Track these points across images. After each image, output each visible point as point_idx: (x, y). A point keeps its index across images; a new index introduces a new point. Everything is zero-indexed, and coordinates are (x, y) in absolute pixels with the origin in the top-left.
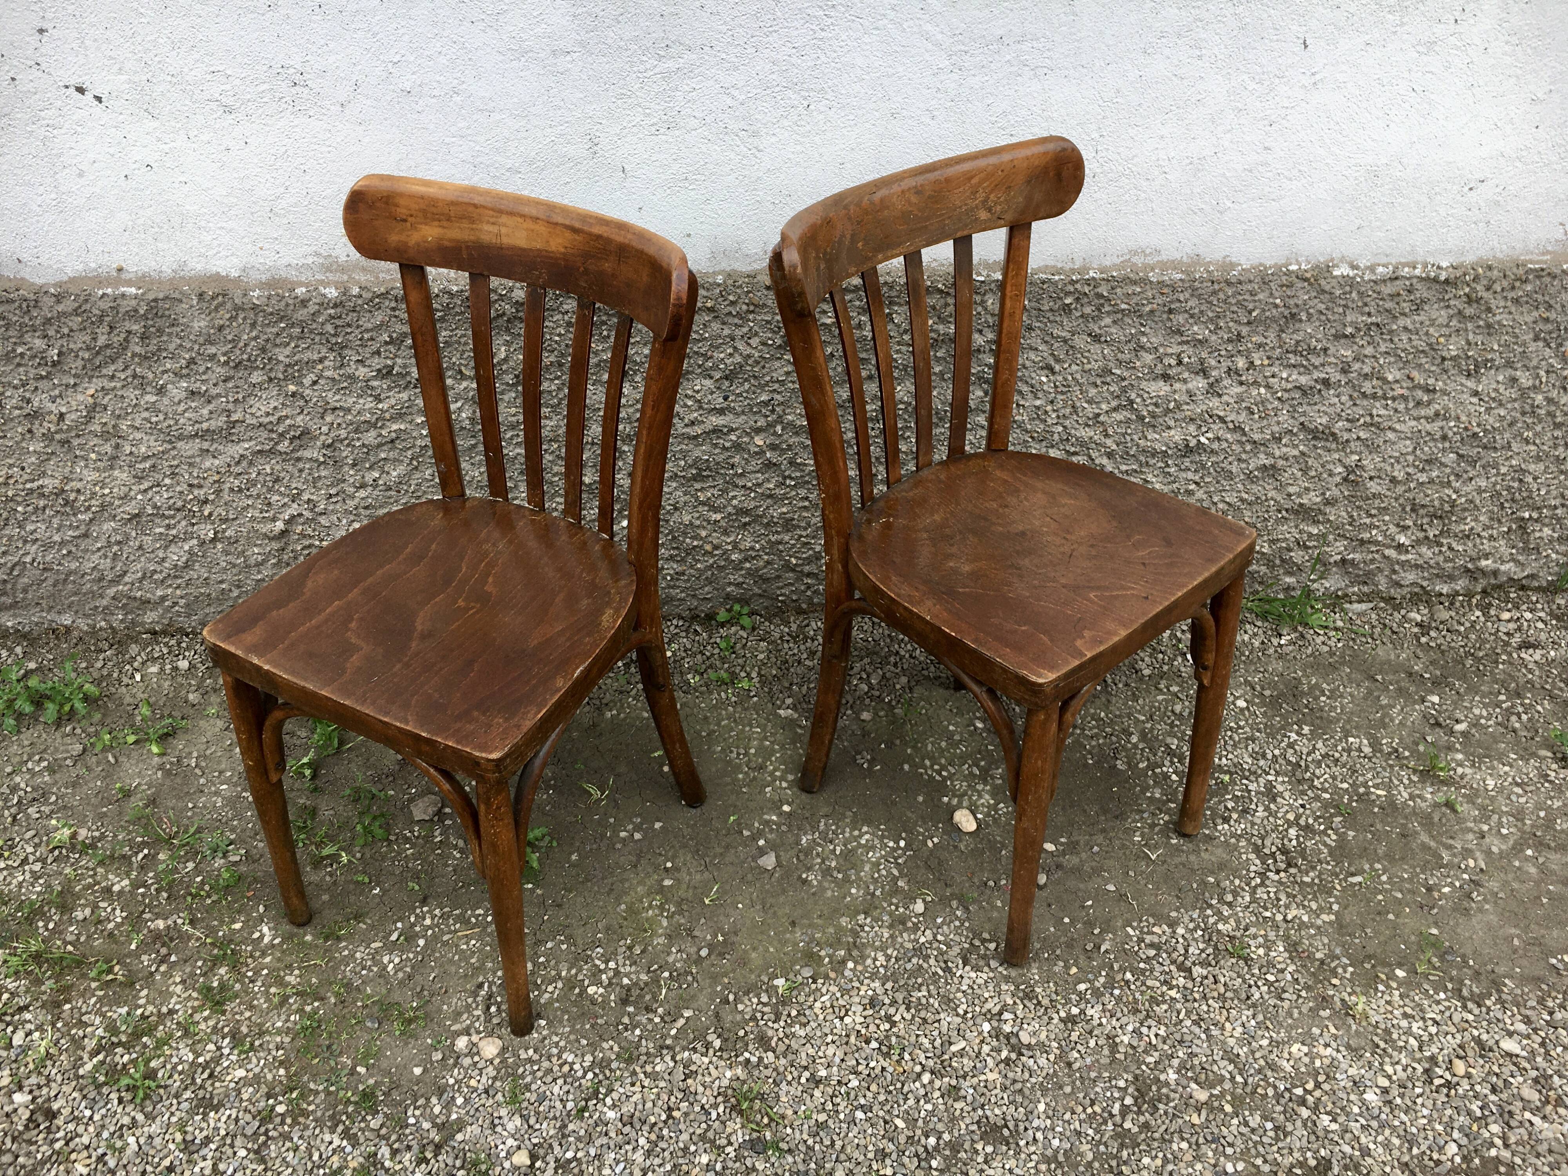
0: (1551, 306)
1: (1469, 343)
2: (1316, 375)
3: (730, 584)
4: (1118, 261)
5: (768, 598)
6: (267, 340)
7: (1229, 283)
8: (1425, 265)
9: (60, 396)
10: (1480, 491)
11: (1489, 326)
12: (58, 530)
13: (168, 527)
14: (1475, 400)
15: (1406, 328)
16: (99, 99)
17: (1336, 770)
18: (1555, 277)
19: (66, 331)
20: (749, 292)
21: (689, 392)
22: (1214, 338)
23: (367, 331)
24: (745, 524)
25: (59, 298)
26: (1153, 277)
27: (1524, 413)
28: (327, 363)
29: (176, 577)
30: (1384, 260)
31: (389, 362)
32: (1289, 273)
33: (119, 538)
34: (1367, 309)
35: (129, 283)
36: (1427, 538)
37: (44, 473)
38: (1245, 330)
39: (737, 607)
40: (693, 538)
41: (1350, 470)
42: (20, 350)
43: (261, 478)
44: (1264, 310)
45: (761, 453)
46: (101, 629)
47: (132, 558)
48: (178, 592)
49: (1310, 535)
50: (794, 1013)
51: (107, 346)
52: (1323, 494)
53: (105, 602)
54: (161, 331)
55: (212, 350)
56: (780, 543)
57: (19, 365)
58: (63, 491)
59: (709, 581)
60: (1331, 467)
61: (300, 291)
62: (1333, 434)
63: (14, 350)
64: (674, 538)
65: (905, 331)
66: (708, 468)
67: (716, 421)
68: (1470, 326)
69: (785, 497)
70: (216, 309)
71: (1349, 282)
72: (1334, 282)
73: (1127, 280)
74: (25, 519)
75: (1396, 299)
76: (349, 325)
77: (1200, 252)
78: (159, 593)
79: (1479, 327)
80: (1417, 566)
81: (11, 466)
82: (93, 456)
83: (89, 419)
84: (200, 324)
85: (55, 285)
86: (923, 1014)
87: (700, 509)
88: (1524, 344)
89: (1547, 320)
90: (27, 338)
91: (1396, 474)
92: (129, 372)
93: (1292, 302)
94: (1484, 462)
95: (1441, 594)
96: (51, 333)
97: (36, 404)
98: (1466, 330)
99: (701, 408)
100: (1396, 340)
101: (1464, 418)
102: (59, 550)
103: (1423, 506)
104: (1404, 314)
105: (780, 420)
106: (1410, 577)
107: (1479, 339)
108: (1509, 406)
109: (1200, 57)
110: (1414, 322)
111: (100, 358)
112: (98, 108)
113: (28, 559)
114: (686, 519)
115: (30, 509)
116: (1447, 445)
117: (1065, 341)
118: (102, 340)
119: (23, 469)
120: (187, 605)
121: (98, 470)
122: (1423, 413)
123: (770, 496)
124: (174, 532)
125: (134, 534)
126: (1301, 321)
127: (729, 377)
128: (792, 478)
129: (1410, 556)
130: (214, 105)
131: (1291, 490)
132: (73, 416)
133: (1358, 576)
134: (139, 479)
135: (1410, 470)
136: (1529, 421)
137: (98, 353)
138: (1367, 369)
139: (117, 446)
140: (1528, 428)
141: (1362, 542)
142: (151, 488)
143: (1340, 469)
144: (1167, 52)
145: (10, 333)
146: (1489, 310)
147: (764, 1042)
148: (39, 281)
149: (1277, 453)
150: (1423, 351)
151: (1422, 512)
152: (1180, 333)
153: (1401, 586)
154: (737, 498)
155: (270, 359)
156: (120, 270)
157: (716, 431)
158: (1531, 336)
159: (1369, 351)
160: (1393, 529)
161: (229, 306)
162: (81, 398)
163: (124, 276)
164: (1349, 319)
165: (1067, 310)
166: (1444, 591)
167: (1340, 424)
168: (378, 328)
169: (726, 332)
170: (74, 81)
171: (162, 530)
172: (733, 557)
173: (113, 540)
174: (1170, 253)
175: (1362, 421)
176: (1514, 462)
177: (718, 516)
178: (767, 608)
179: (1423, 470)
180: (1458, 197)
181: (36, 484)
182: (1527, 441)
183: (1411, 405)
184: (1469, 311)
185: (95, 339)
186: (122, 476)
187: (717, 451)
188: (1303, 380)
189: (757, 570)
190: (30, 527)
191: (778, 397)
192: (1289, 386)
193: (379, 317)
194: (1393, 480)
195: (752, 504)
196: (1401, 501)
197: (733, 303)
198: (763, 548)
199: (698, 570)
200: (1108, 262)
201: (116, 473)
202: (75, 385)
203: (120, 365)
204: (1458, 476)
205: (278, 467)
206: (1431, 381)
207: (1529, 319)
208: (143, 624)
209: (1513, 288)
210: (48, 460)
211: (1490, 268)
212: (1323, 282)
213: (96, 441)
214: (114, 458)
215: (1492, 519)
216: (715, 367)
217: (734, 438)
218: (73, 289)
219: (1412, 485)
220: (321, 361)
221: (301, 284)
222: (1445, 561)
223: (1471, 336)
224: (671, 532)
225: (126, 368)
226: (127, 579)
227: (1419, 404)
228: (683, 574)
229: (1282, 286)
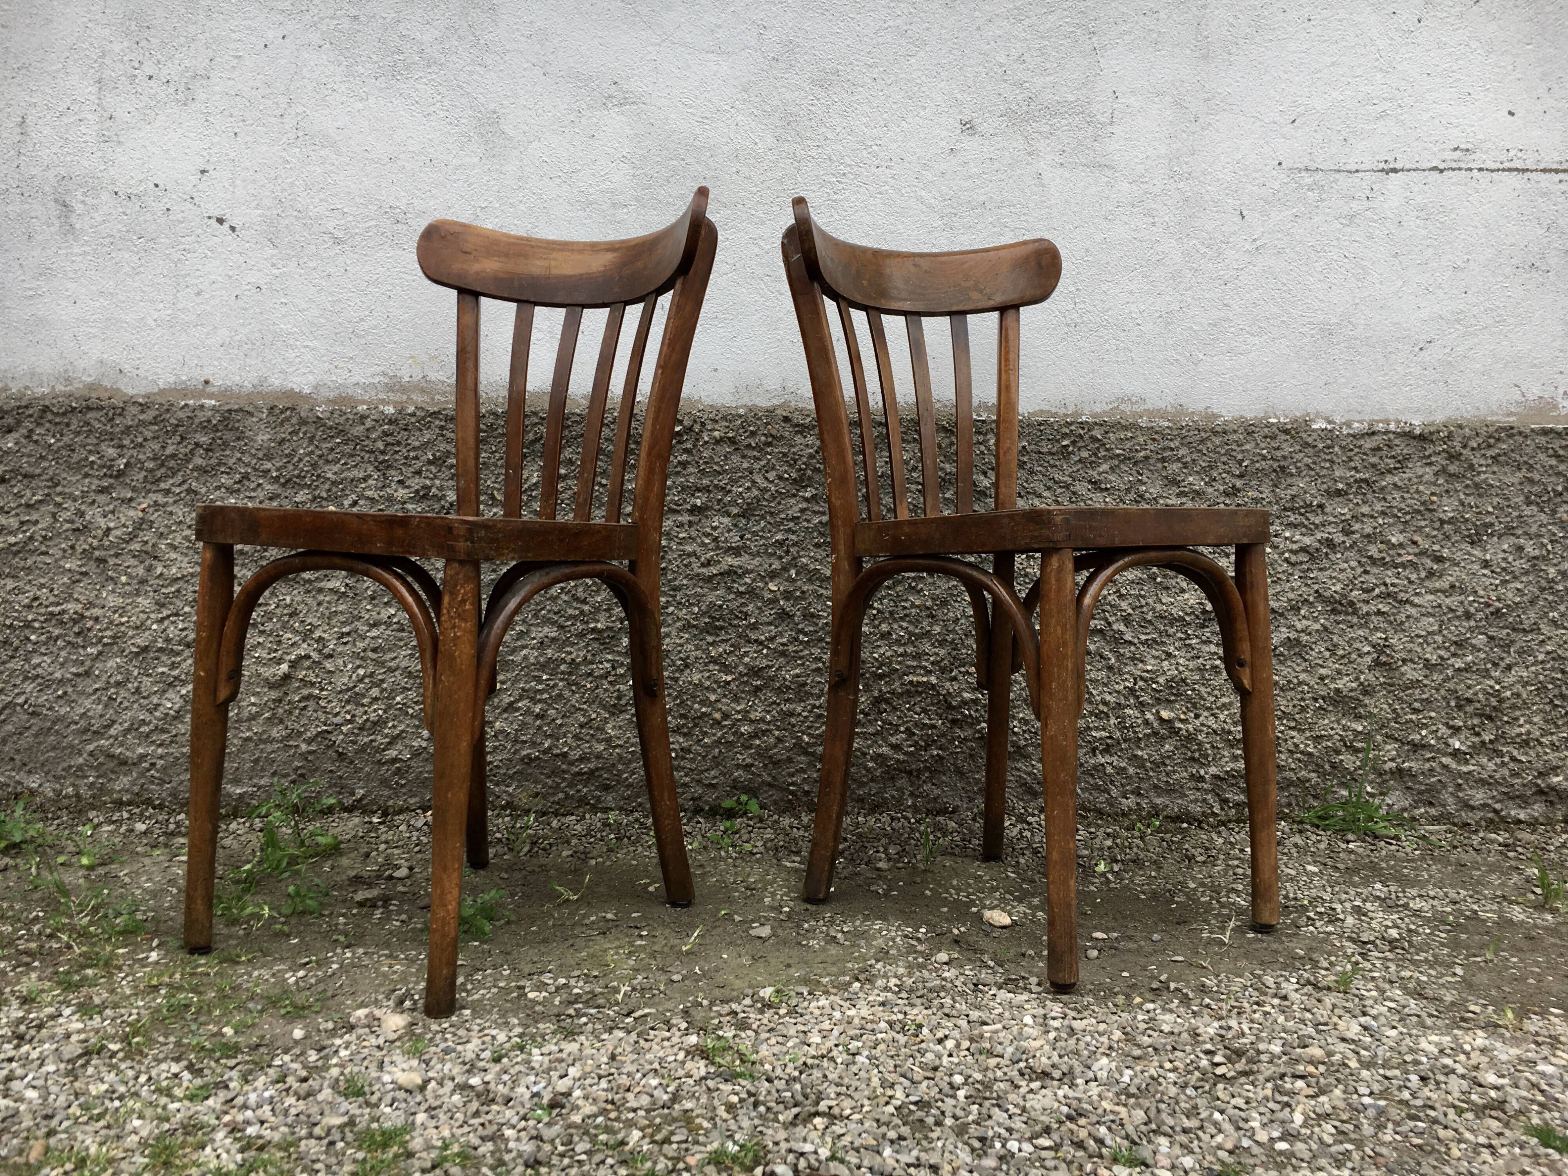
0: (1531, 466)
1: (1462, 504)
2: (1319, 536)
3: (738, 766)
4: (1107, 408)
5: (780, 789)
6: (320, 457)
7: (1215, 433)
8: (1398, 422)
9: (113, 512)
10: (1526, 684)
11: (1477, 486)
12: (62, 665)
13: (173, 666)
14: (1486, 572)
15: (1395, 485)
16: (233, 229)
17: (1435, 903)
18: (1526, 437)
19: (140, 440)
20: (767, 424)
21: (708, 530)
22: (1210, 490)
23: (414, 449)
24: (758, 689)
25: (144, 407)
26: (1143, 422)
27: (1542, 590)
28: (370, 482)
29: (164, 731)
30: (1358, 417)
31: (428, 482)
32: (1269, 425)
33: (119, 677)
34: (1352, 464)
35: (211, 396)
36: (1483, 743)
37: (71, 595)
38: (1239, 483)
39: (744, 798)
40: (702, 703)
41: (1380, 649)
42: (92, 458)
43: (278, 611)
44: (1253, 462)
45: (775, 601)
46: (67, 797)
47: (126, 704)
48: (160, 751)
49: (1356, 733)
50: (783, 1011)
51: (173, 456)
52: (1357, 679)
53: (81, 760)
54: (226, 444)
55: (268, 465)
56: (792, 714)
57: (87, 475)
58: (83, 617)
59: (717, 762)
60: (1357, 645)
61: (362, 408)
62: (1352, 604)
63: (87, 459)
64: (682, 702)
65: (914, 469)
66: (722, 618)
67: (731, 560)
68: (1459, 486)
69: (797, 656)
70: (282, 424)
71: (1328, 435)
72: (1315, 436)
73: (1118, 426)
74: (34, 651)
75: (1379, 454)
76: (399, 443)
77: (1182, 402)
78: (140, 750)
79: (1467, 486)
80: (1483, 782)
81: (42, 586)
82: (124, 579)
83: (133, 537)
84: (263, 437)
85: (144, 397)
86: (947, 1011)
87: (711, 667)
88: (1516, 507)
89: (1531, 481)
90: (103, 446)
91: (1428, 656)
92: (186, 486)
93: (1279, 454)
94: (1518, 645)
95: (1520, 822)
96: (126, 442)
97: (88, 518)
98: (1457, 491)
99: (718, 548)
100: (1389, 498)
101: (1481, 593)
102: (56, 691)
103: (1469, 701)
104: (1389, 471)
105: (793, 563)
106: (1479, 796)
107: (1471, 500)
108: (1524, 579)
109: (1154, 224)
110: (1402, 480)
111: (163, 470)
112: (231, 236)
113: (20, 700)
114: (696, 678)
115: (43, 637)
116: (1472, 623)
117: (1067, 487)
118: (170, 450)
119: (52, 590)
120: (164, 768)
121: (123, 595)
122: (1437, 585)
123: (783, 654)
124: (176, 673)
125: (136, 673)
126: (1292, 475)
127: (747, 512)
128: (806, 634)
129: (1472, 768)
130: (326, 238)
131: (1323, 671)
132: (118, 533)
133: (1420, 793)
134: (161, 605)
135: (1442, 653)
136: (1550, 598)
137: (162, 465)
138: (1368, 530)
139: (149, 569)
140: (1553, 609)
141: (1416, 747)
142: (168, 616)
143: (1367, 649)
144: (1125, 218)
145: (89, 441)
146: (1471, 467)
147: (743, 1025)
148: (131, 391)
149: (1299, 626)
150: (1418, 512)
151: (1469, 709)
152: (1177, 483)
153: (1472, 808)
154: (751, 656)
155: (319, 476)
156: (207, 382)
157: (730, 572)
158: (1522, 498)
159: (1365, 509)
160: (1443, 730)
161: (294, 420)
162: (132, 513)
163: (209, 389)
164: (1337, 474)
165: (1065, 453)
166: (1522, 816)
167: (1355, 593)
168: (424, 446)
169: (745, 465)
170: (217, 213)
171: (165, 669)
172: (742, 730)
173: (112, 681)
174: (1154, 402)
175: (1377, 591)
176: (1549, 648)
177: (729, 678)
178: (775, 803)
179: (1454, 655)
180: (1411, 356)
181: (58, 609)
182: (1554, 622)
183: (1423, 574)
184: (1452, 468)
185: (163, 448)
186: (144, 602)
187: (732, 596)
188: (1307, 540)
189: (768, 749)
190: (35, 661)
191: (794, 537)
192: (1295, 547)
193: (427, 436)
194: (1428, 664)
195: (765, 663)
196: (1443, 692)
197: (753, 434)
198: (774, 720)
199: (705, 746)
200: (1098, 409)
201: (139, 600)
202: (131, 500)
203: (179, 478)
204: (1495, 665)
205: (299, 598)
206: (1436, 547)
207: (1516, 481)
208: (111, 792)
209: (1490, 446)
210: (79, 581)
211: (1460, 427)
212: (1304, 435)
213: (132, 562)
214: (143, 582)
215: (1546, 721)
216: (733, 503)
217: (748, 581)
218: (160, 400)
219: (1450, 672)
220: (365, 480)
221: (364, 402)
222: (1512, 775)
223: (1462, 497)
224: (680, 693)
225: (184, 482)
226: (112, 732)
227: (1431, 574)
228: (689, 751)
229: (1266, 437)
